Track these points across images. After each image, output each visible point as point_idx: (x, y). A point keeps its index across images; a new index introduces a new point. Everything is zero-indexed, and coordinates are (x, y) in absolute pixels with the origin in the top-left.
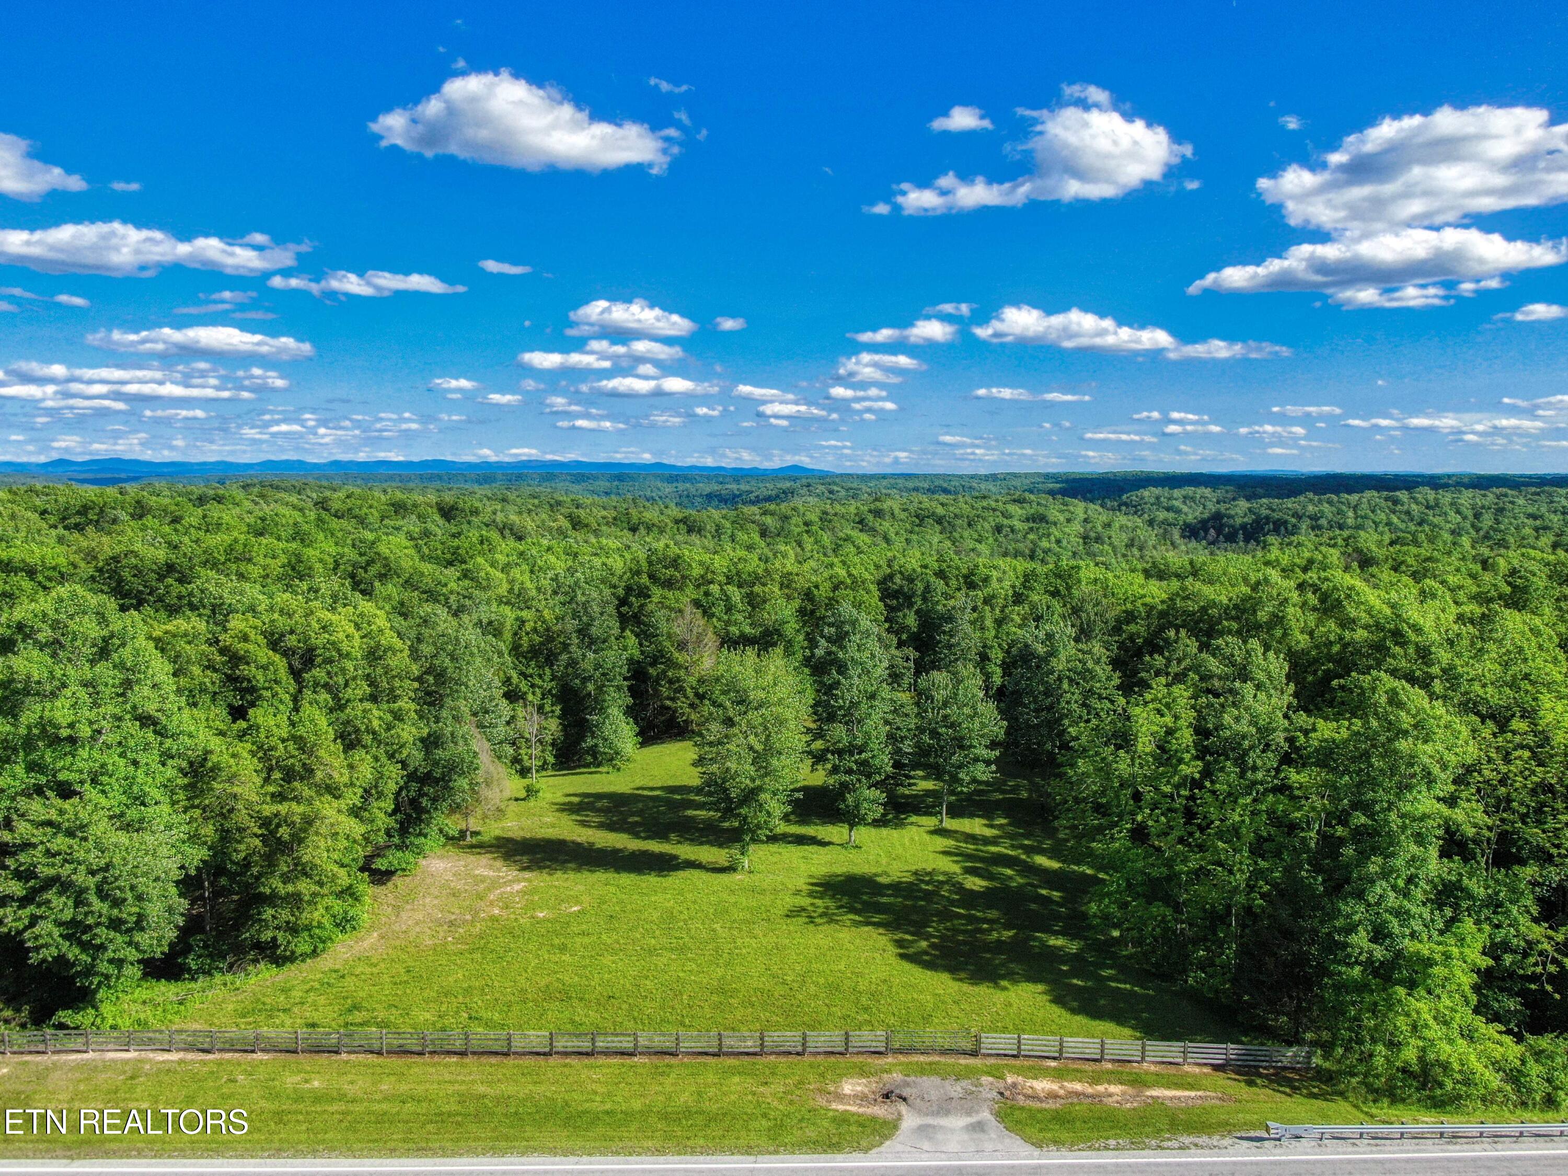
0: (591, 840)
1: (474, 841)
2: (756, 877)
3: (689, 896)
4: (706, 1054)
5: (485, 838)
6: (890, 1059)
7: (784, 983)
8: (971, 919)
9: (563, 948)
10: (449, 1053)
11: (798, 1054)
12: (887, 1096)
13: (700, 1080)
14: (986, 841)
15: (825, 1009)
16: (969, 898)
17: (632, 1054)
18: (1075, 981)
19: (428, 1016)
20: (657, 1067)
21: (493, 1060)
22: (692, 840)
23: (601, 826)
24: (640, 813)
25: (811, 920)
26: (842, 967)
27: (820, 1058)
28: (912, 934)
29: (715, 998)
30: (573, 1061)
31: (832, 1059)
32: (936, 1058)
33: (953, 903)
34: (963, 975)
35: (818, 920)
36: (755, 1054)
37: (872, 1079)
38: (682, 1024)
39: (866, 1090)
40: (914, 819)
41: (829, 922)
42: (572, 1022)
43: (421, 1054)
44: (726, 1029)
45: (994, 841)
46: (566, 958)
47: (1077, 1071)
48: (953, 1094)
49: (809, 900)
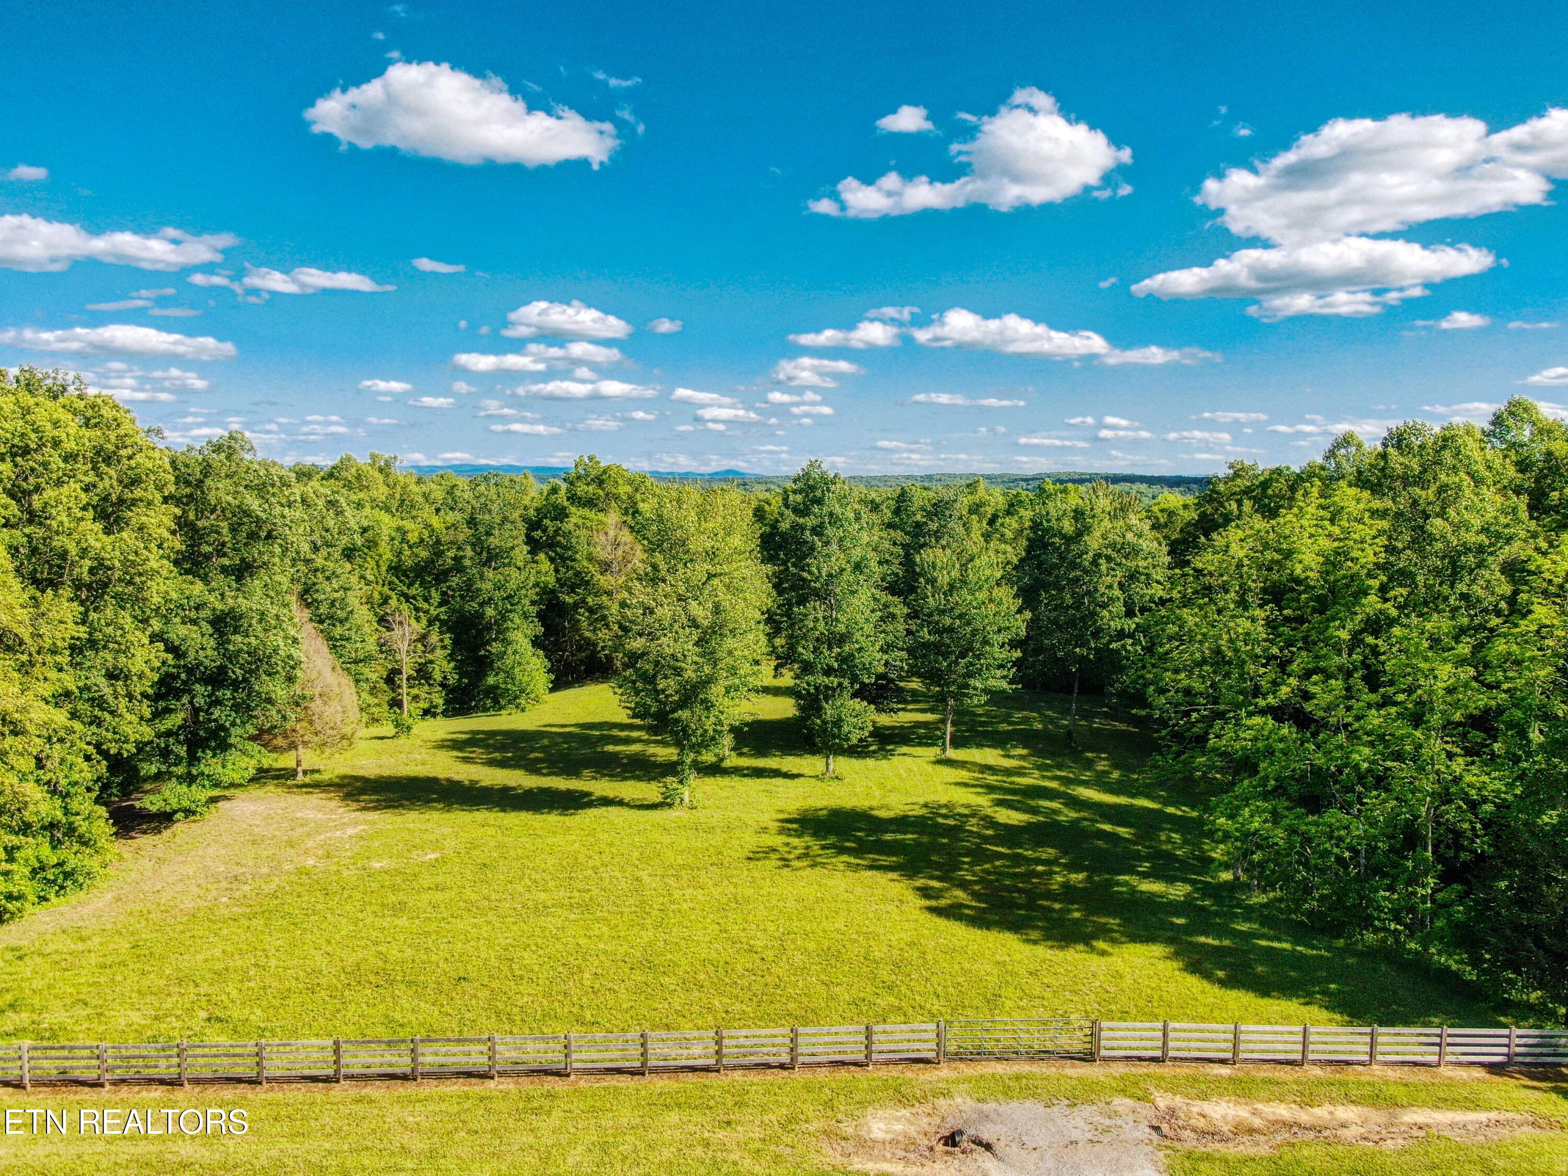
0: (475, 777)
1: (307, 780)
2: (699, 815)
3: (603, 836)
4: (619, 1071)
5: (326, 777)
6: (945, 1072)
7: (751, 950)
8: (1017, 859)
9: (400, 908)
10: (150, 1081)
11: (782, 1066)
12: (951, 1140)
13: (606, 1121)
14: (1008, 772)
15: (821, 988)
16: (1009, 834)
17: (484, 1076)
18: (1202, 939)
19: (135, 1017)
20: (529, 1099)
21: (229, 1093)
22: (611, 776)
23: (491, 763)
24: (543, 749)
25: (785, 863)
26: (840, 924)
27: (823, 1074)
28: (940, 879)
29: (638, 976)
30: (374, 1091)
31: (844, 1074)
32: (1025, 1068)
33: (986, 840)
34: (1035, 935)
35: (796, 864)
36: (706, 1069)
37: (919, 1109)
38: (580, 1021)
39: (912, 1131)
40: (905, 749)
41: (813, 866)
42: (389, 1021)
43: (96, 1084)
44: (654, 1027)
45: (1019, 772)
46: (402, 922)
47: (1270, 1081)
48: (1075, 1135)
49: (783, 839)
